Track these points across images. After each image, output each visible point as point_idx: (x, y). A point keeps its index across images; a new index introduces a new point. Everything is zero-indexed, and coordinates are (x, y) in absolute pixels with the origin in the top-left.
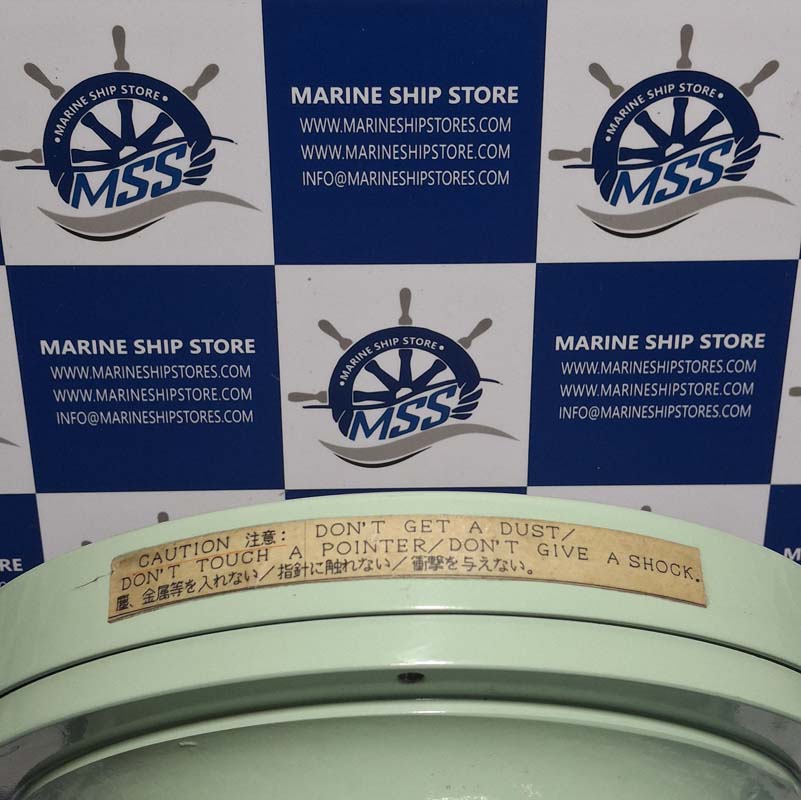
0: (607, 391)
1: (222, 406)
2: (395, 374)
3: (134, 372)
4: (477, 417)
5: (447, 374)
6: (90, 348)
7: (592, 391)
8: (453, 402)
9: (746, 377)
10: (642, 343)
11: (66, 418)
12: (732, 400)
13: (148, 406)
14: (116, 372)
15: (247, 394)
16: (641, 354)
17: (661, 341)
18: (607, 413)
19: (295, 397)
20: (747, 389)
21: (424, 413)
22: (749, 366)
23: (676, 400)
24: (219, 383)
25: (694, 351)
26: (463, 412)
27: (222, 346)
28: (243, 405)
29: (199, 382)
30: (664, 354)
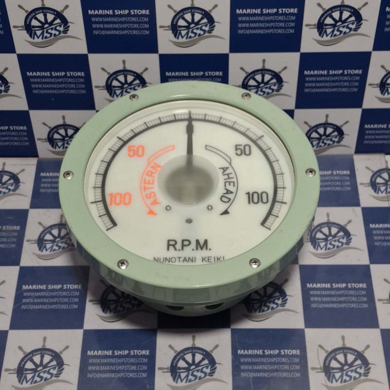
0: (252, 25)
1: (140, 29)
2: (190, 20)
3: (115, 19)
4: (214, 33)
5: (205, 20)
7: (247, 25)
8: (207, 29)
9: (292, 21)
10: (262, 11)
11: (96, 32)
12: (288, 28)
13: (119, 29)
14: (110, 19)
15: (147, 26)
16: (262, 14)
17: (267, 11)
18: (252, 32)
19: (161, 27)
20: (293, 25)
21: (198, 32)
22: (293, 18)
23: (272, 28)
24: (139, 23)
25: (277, 14)
26: (210, 31)
27: (140, 12)
28: (146, 29)
29: (133, 23)
30: (268, 15)
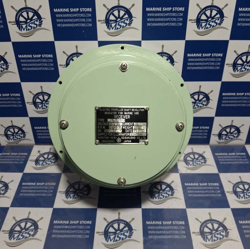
5: (127, 16)
6: (63, 10)
21: (123, 24)
26: (130, 24)
